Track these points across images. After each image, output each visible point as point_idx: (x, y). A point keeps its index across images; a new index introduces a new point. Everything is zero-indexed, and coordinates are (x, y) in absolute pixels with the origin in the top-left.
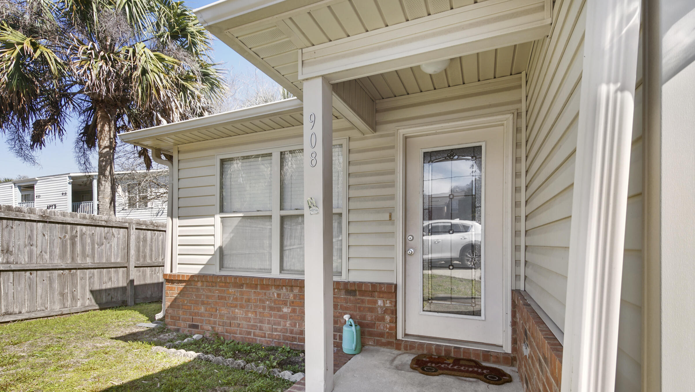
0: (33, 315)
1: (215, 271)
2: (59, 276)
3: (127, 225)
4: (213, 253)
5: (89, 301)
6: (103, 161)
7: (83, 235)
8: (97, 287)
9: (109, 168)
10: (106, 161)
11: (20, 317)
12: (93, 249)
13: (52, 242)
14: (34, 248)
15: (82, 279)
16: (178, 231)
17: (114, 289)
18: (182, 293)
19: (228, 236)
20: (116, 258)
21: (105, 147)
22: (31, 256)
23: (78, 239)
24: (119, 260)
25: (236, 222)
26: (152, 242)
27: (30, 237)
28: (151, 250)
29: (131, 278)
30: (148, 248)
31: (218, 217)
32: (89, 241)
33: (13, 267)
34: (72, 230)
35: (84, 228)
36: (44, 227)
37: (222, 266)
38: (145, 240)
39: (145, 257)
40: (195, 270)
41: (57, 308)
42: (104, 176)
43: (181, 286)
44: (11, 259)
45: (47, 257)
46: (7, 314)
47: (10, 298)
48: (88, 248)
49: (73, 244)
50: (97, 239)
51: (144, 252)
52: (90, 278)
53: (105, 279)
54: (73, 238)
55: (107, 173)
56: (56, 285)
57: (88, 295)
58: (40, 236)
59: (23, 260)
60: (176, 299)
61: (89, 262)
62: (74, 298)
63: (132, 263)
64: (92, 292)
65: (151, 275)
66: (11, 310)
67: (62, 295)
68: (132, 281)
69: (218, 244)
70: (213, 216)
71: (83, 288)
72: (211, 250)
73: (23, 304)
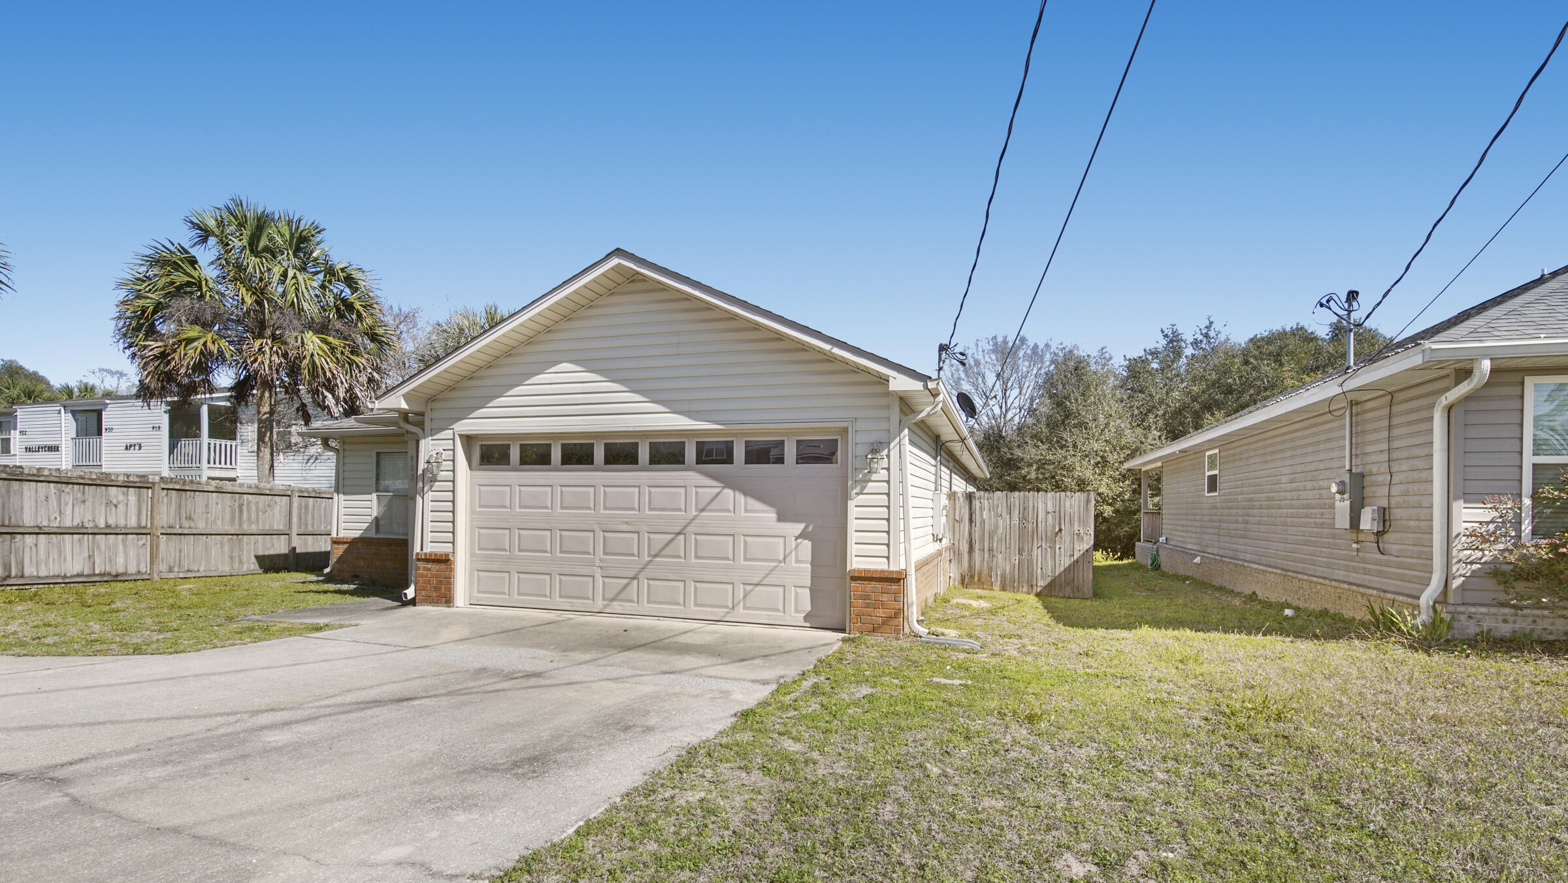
0: (208, 574)
1: (372, 534)
2: (229, 540)
3: (289, 493)
4: (370, 521)
5: (254, 565)
6: (262, 427)
7: (249, 503)
8: (260, 553)
9: (268, 435)
10: (266, 427)
11: (199, 575)
12: (258, 516)
13: (223, 511)
14: (209, 515)
15: (248, 544)
16: (343, 504)
17: (277, 555)
18: (346, 551)
19: (382, 509)
20: (279, 526)
21: (265, 413)
22: (207, 523)
23: (245, 507)
24: (281, 527)
25: (387, 499)
26: (314, 509)
27: (207, 506)
28: (313, 518)
29: (293, 545)
30: (310, 515)
31: (374, 496)
32: (254, 508)
33: (194, 531)
34: (240, 499)
35: (250, 496)
36: (218, 497)
37: (377, 531)
38: (307, 507)
39: (307, 525)
40: (357, 534)
41: (226, 569)
42: (264, 442)
43: (346, 546)
44: (192, 525)
45: (219, 523)
46: (189, 571)
47: (191, 559)
48: (253, 515)
49: (241, 511)
50: (261, 506)
51: (306, 519)
52: (255, 543)
53: (268, 545)
54: (241, 506)
55: (267, 439)
56: (226, 549)
57: (253, 560)
58: (214, 505)
59: (201, 526)
60: (341, 556)
61: (253, 528)
62: (241, 561)
63: (295, 530)
64: (257, 557)
65: (313, 544)
66: (191, 568)
67: (231, 558)
68: (294, 549)
69: (375, 514)
70: (371, 494)
71: (249, 552)
72: (370, 519)
73: (200, 564)
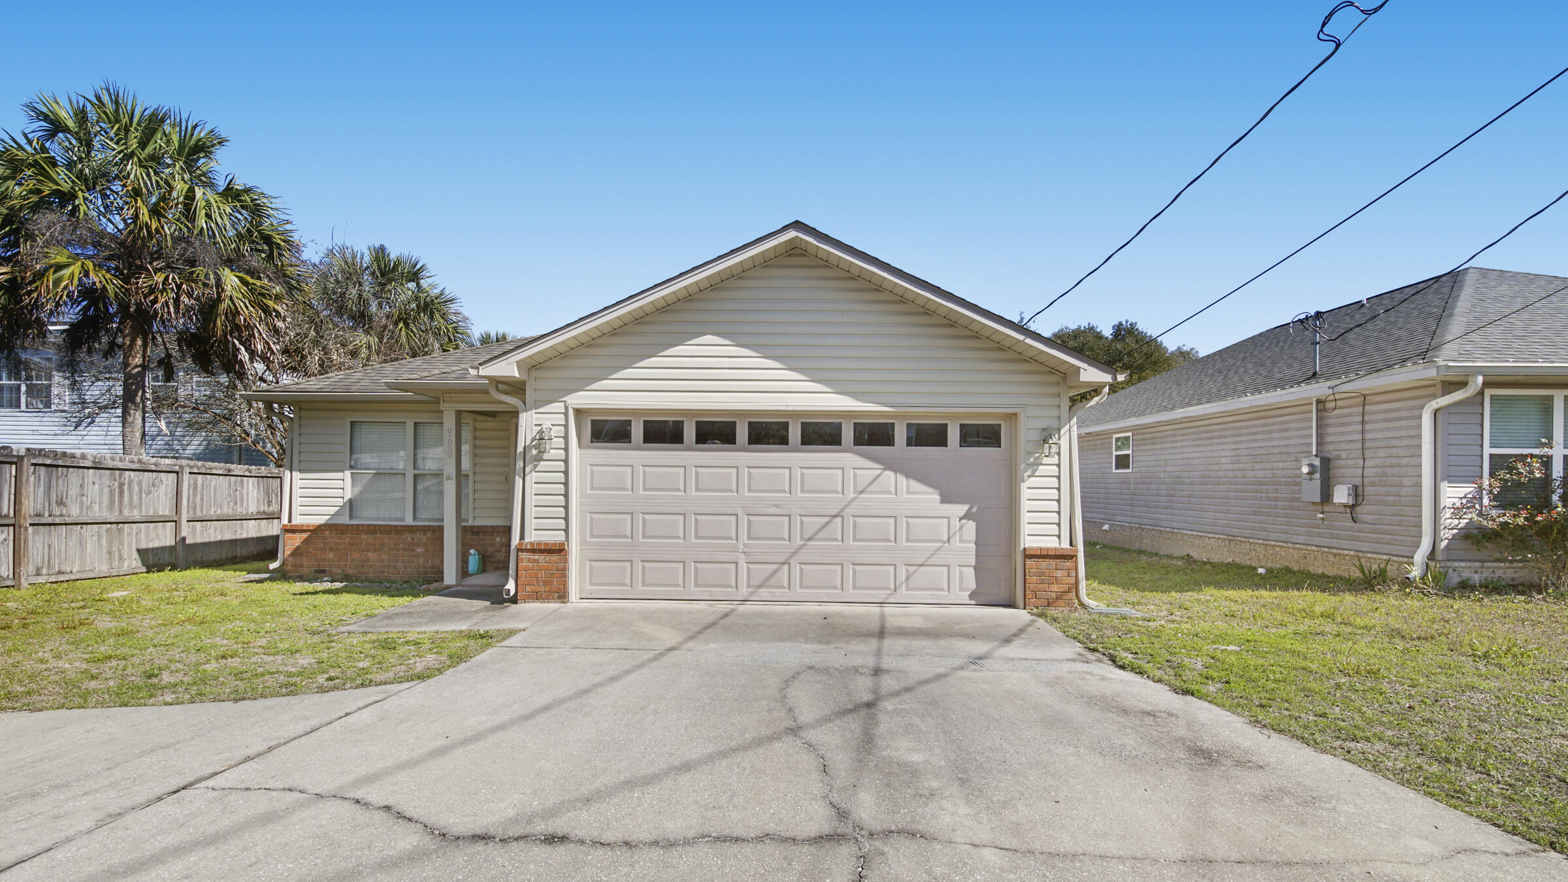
0: (85, 576)
1: (345, 520)
2: (107, 531)
3: (177, 468)
4: (342, 504)
5: (134, 562)
6: (132, 384)
7: (131, 481)
8: (144, 546)
9: (140, 393)
10: (137, 384)
11: (73, 577)
12: (140, 499)
13: (101, 492)
14: (84, 498)
15: (129, 535)
16: (297, 483)
17: (162, 548)
18: (306, 542)
19: (358, 489)
20: (166, 510)
21: (137, 366)
22: (81, 509)
23: (126, 488)
24: (167, 513)
25: (369, 477)
26: (203, 489)
27: (82, 486)
28: (202, 499)
29: (183, 535)
30: (199, 496)
31: (348, 473)
32: (136, 489)
33: (68, 520)
34: (120, 476)
35: (132, 474)
36: (95, 474)
37: (351, 517)
38: (195, 484)
39: (195, 508)
40: (321, 520)
41: (104, 568)
42: (134, 403)
43: (305, 535)
44: (64, 512)
45: (96, 508)
46: (60, 572)
47: (63, 555)
48: (136, 498)
49: (121, 493)
50: (144, 485)
51: (194, 502)
52: (137, 533)
53: (152, 536)
54: (121, 485)
55: (138, 399)
56: (104, 542)
57: (135, 555)
58: (91, 485)
59: (74, 512)
60: (298, 548)
61: (136, 515)
62: (121, 558)
63: (185, 517)
64: (138, 551)
66: (63, 569)
67: (110, 553)
68: (184, 539)
69: (348, 496)
70: (342, 471)
71: (130, 546)
72: (340, 502)
73: (74, 563)
